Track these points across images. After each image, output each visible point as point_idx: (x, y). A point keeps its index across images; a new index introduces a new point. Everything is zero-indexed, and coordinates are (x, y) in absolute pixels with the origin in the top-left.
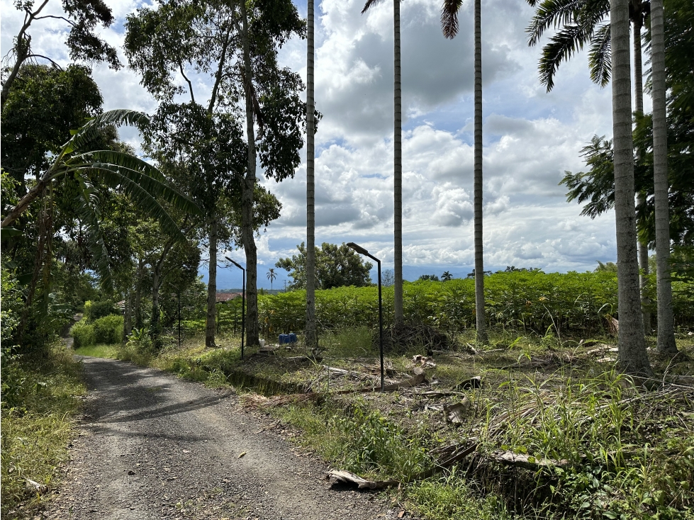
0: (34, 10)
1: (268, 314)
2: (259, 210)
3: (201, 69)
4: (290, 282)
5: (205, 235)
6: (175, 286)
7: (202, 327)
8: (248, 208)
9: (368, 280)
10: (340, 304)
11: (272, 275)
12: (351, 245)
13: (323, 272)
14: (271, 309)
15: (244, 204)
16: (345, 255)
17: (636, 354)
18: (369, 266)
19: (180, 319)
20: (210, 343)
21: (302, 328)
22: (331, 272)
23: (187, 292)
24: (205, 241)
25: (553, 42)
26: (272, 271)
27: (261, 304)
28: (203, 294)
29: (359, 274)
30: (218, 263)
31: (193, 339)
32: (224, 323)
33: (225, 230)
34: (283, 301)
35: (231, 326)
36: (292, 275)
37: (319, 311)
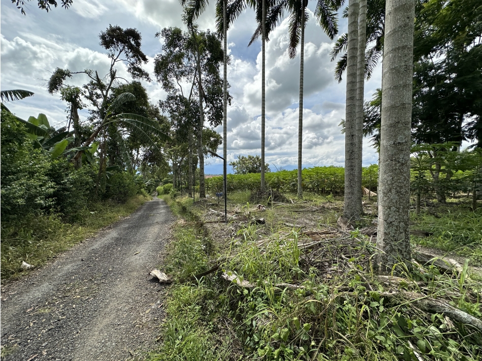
0: (115, 58)
3: (189, 81)
17: (351, 209)
25: (342, 59)
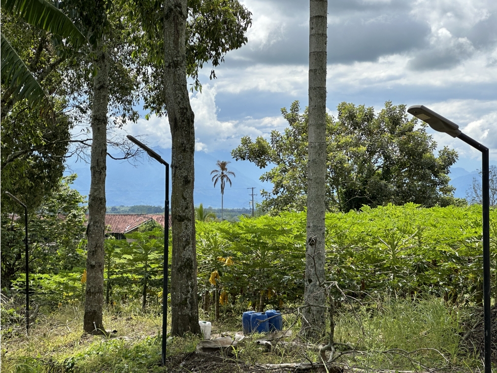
1: (217, 265)
2: (198, 27)
4: (264, 193)
5: (79, 86)
6: (18, 198)
7: (74, 289)
8: (176, 25)
9: (446, 191)
10: (381, 246)
11: (223, 176)
12: (418, 112)
13: (340, 172)
14: (225, 255)
15: (167, 17)
16: (392, 132)
18: (449, 159)
19: (28, 270)
20: (93, 324)
21: (293, 299)
22: (360, 171)
23: (42, 213)
24: (81, 99)
26: (223, 166)
27: (202, 242)
28: (75, 216)
29: (423, 178)
30: (110, 149)
31: (57, 316)
32: (122, 282)
33: (123, 73)
34: (250, 236)
35: (135, 288)
36: (270, 177)
37: (333, 261)
